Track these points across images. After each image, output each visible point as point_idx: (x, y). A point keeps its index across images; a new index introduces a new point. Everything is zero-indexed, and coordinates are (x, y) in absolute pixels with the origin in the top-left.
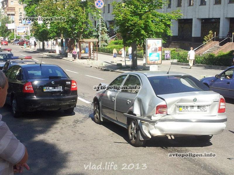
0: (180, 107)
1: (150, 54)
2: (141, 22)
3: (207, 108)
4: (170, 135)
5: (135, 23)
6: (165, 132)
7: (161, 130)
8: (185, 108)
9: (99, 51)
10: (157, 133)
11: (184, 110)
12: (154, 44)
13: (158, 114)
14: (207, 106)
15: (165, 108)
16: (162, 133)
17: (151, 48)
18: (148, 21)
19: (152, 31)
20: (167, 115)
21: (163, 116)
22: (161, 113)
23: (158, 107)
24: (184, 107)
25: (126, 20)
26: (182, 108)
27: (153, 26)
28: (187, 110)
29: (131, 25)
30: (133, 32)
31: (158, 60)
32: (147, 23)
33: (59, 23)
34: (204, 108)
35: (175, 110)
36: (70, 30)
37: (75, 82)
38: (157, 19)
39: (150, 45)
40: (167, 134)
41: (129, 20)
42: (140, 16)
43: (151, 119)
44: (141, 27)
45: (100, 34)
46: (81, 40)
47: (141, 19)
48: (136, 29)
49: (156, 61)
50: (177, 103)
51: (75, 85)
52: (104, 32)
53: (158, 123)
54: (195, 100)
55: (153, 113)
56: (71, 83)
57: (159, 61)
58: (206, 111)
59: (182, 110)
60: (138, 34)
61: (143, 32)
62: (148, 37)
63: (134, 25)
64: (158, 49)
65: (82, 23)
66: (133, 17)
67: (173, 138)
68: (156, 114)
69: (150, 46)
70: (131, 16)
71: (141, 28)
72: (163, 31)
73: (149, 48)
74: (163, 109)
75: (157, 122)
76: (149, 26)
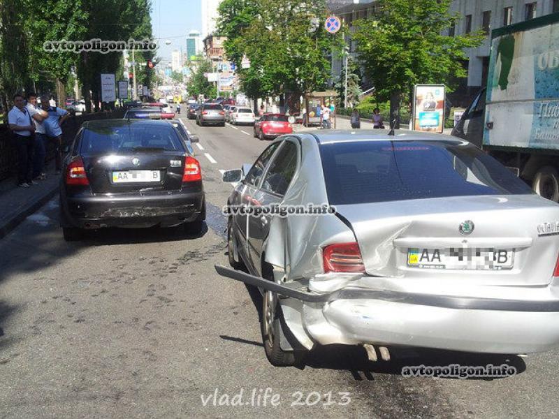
0: (410, 250)
1: (422, 115)
2: (407, 55)
3: (513, 256)
4: (377, 347)
5: (394, 56)
6: (358, 334)
7: (346, 327)
8: (431, 256)
9: (343, 114)
10: (331, 334)
11: (425, 261)
12: (429, 96)
13: (331, 274)
14: (514, 250)
15: (355, 253)
16: (350, 338)
17: (423, 102)
18: (419, 52)
19: (426, 70)
20: (367, 275)
21: (351, 277)
22: (342, 268)
23: (329, 250)
24: (426, 251)
25: (378, 50)
26: (420, 255)
27: (428, 62)
28: (436, 261)
29: (388, 60)
30: (391, 73)
31: (435, 126)
32: (418, 56)
33: (272, 65)
34: (502, 259)
35: (392, 262)
36: (291, 76)
37: (196, 162)
38: (438, 49)
39: (421, 97)
40: (364, 342)
41: (383, 50)
42: (406, 42)
43: (309, 291)
44: (406, 63)
45: (346, 86)
46: (309, 94)
47: (406, 48)
48: (395, 67)
49: (433, 128)
50: (399, 237)
51: (194, 169)
52: (354, 83)
53: (332, 303)
54: (467, 229)
55: (311, 271)
56: (183, 164)
57: (437, 128)
58: (510, 269)
59: (418, 262)
60: (400, 77)
61: (409, 72)
62: (419, 83)
63: (393, 61)
64: (437, 104)
65: (313, 65)
66: (391, 45)
67: (386, 355)
68: (327, 270)
69: (421, 100)
70: (388, 43)
71: (405, 66)
72: (448, 71)
73: (419, 102)
74: (346, 258)
75: (332, 298)
76: (420, 61)
